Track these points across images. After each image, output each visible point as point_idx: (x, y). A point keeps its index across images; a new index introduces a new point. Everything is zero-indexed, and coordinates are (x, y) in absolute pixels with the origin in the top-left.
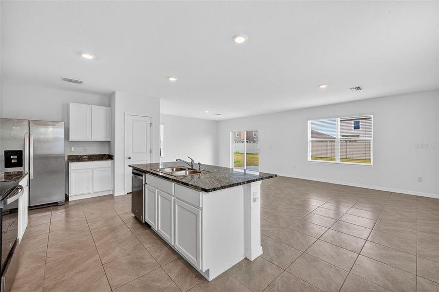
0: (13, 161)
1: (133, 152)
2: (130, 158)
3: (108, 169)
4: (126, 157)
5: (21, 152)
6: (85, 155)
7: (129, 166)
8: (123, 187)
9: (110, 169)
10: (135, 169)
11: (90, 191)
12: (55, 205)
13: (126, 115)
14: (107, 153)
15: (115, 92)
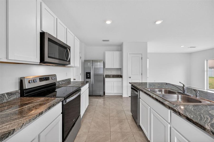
0: (88, 76)
1: (132, 75)
2: (130, 78)
3: (120, 82)
4: (128, 77)
5: (90, 73)
6: (111, 75)
7: (129, 83)
8: (127, 93)
9: (121, 82)
10: (133, 86)
11: (113, 92)
12: (100, 96)
13: (128, 54)
14: (120, 74)
15: (123, 43)
